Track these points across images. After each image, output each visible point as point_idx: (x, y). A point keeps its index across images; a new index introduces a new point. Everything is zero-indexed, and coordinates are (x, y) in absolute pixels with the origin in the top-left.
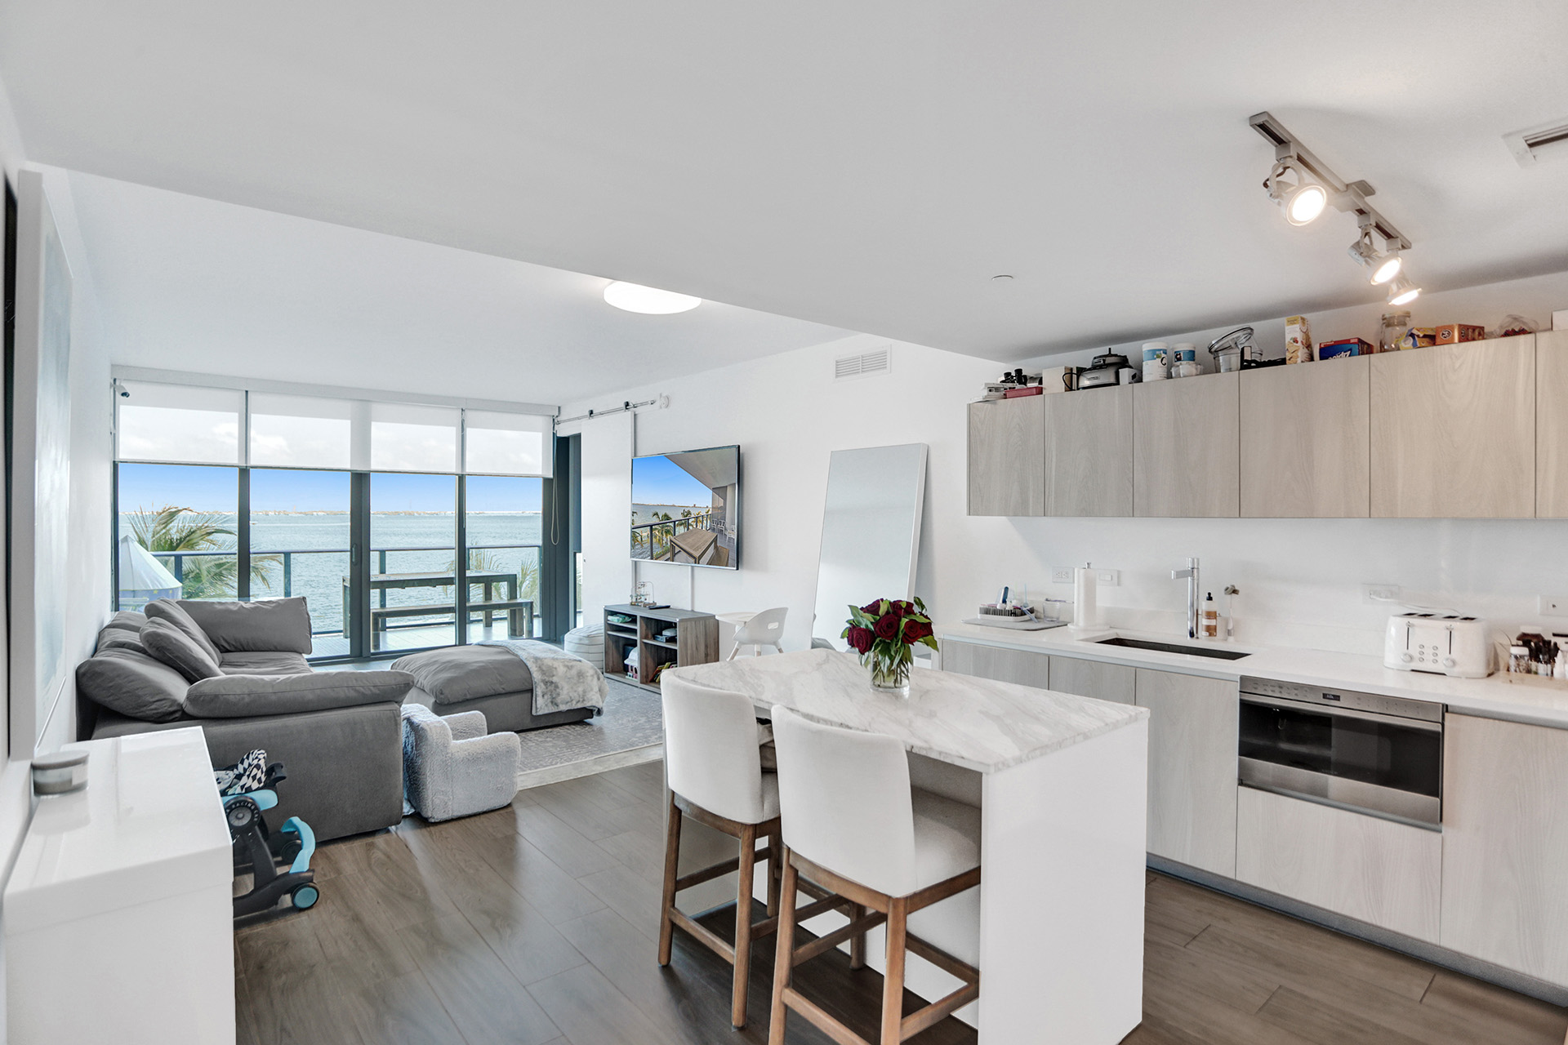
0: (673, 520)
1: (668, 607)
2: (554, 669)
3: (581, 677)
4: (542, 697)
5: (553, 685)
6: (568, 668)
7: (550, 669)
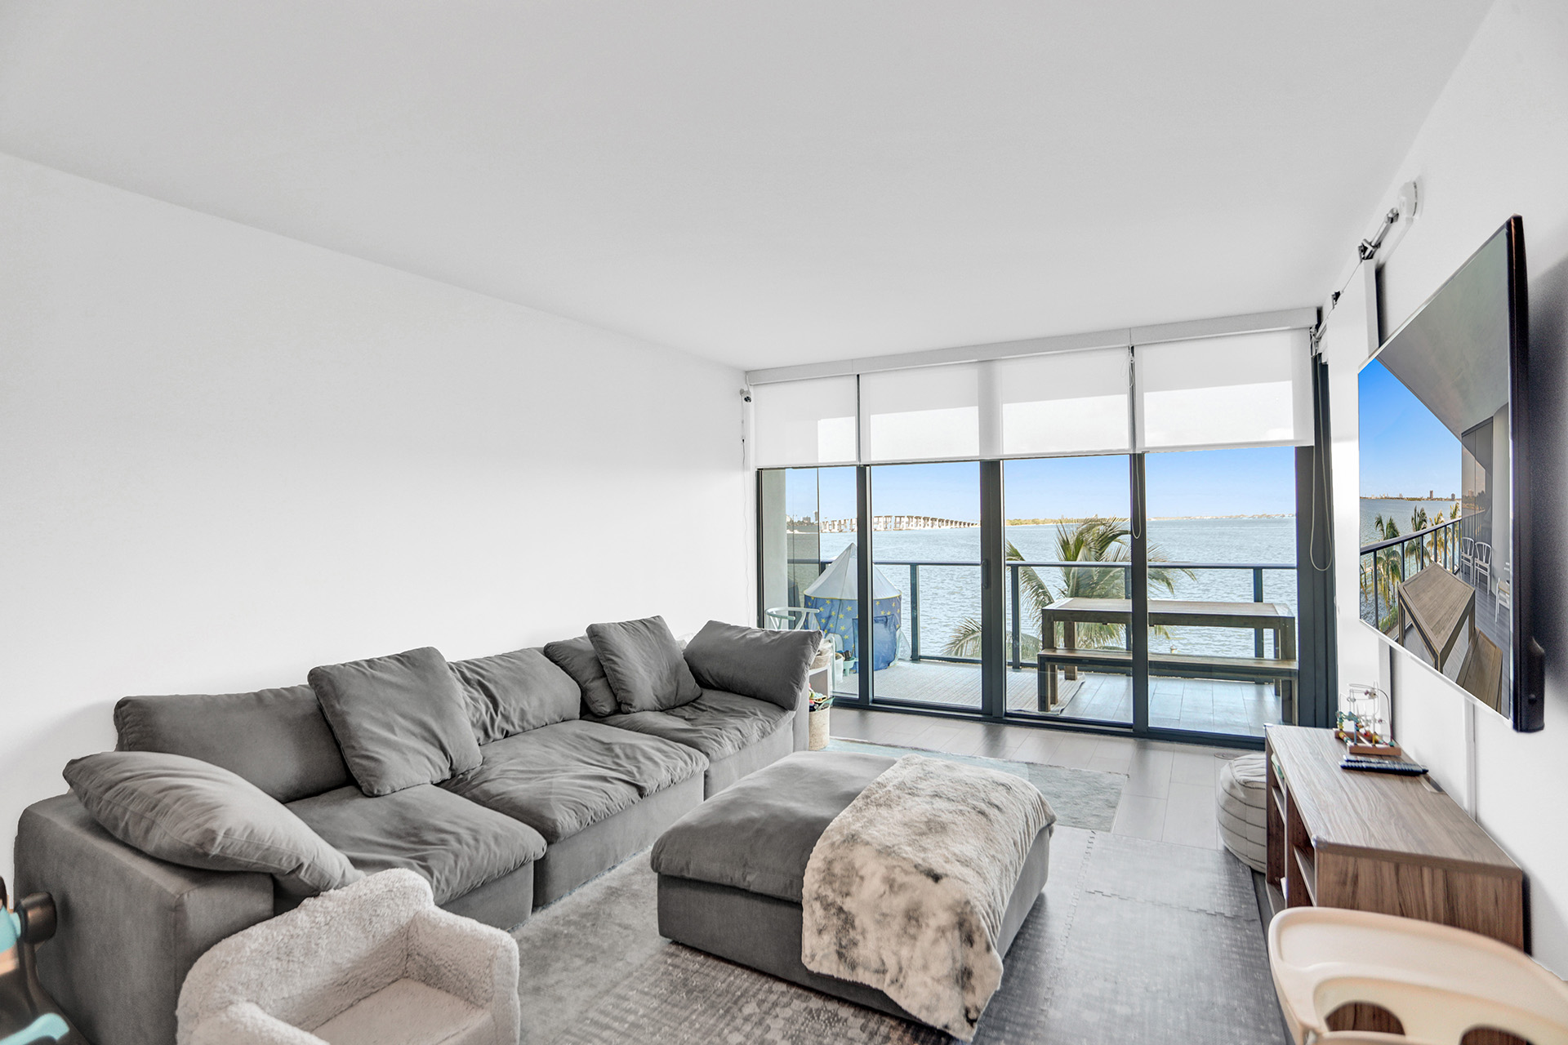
2: (858, 879)
3: (914, 922)
4: (816, 934)
5: (843, 916)
6: (891, 886)
7: (848, 877)
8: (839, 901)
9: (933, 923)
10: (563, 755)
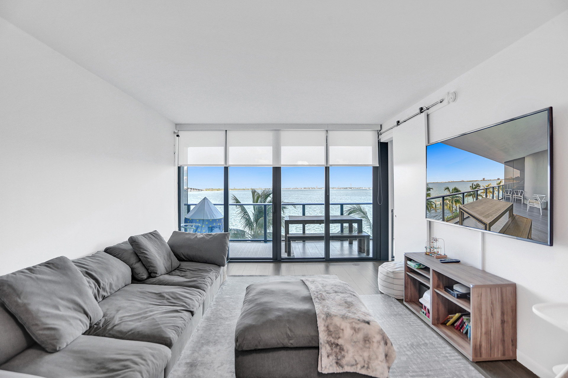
0: (462, 192)
1: (458, 262)
2: (341, 331)
3: (367, 342)
4: (327, 357)
5: (338, 347)
6: (355, 330)
7: (337, 331)
8: (336, 341)
9: (375, 340)
10: (141, 303)
